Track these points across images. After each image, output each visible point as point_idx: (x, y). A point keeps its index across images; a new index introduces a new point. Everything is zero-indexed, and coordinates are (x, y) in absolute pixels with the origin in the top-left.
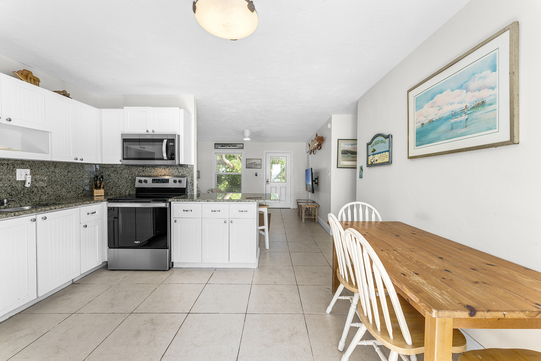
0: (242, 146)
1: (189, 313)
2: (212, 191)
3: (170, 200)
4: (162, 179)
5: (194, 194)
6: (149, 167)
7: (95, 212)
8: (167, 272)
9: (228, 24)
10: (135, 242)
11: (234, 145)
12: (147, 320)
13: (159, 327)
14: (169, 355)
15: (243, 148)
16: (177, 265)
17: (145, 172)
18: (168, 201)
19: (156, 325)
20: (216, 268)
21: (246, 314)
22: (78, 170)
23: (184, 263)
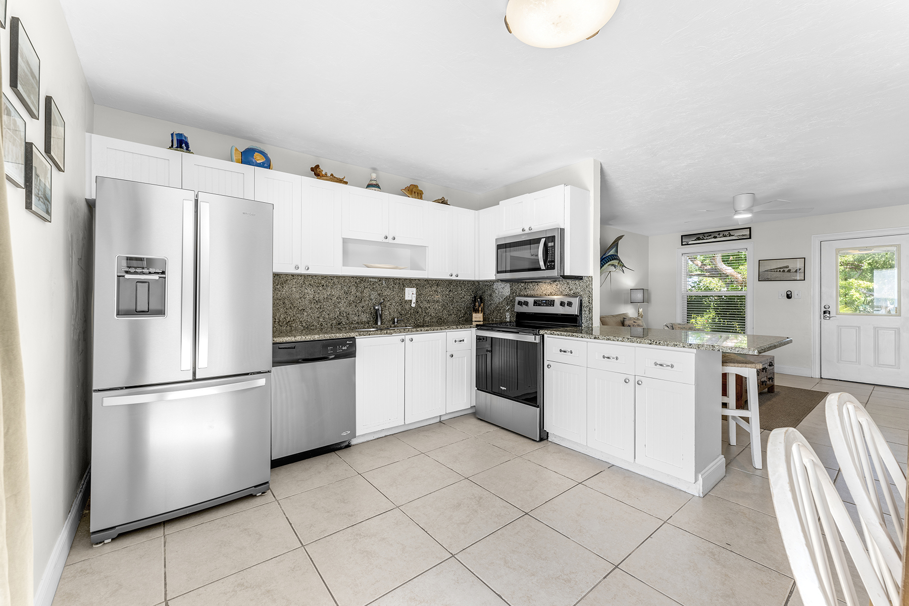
0: (749, 233)
1: (527, 514)
2: (673, 327)
3: (542, 332)
4: (546, 300)
5: (593, 326)
6: (531, 282)
7: (463, 340)
8: (536, 444)
9: (560, 17)
10: (501, 387)
11: (727, 233)
12: (476, 495)
13: (482, 511)
14: (470, 553)
15: (750, 238)
16: (553, 439)
17: (528, 290)
18: (539, 333)
19: (480, 506)
20: (613, 465)
21: (617, 567)
22: (460, 289)
23: (563, 439)
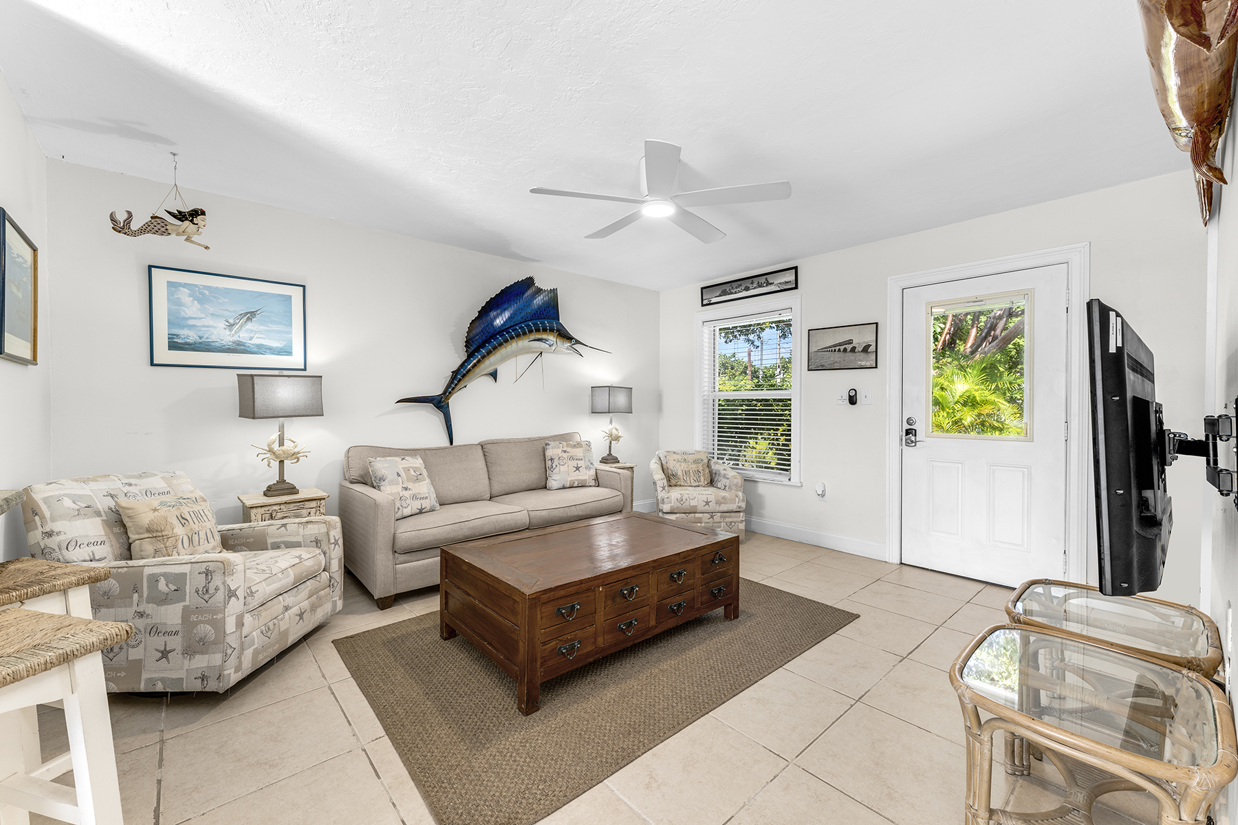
0: (794, 277)
11: (762, 280)
15: (795, 288)
